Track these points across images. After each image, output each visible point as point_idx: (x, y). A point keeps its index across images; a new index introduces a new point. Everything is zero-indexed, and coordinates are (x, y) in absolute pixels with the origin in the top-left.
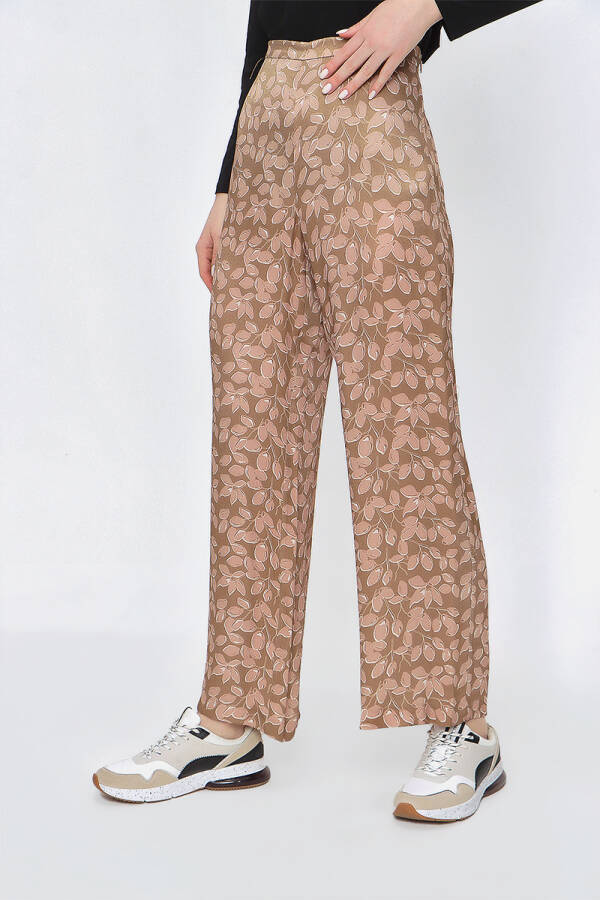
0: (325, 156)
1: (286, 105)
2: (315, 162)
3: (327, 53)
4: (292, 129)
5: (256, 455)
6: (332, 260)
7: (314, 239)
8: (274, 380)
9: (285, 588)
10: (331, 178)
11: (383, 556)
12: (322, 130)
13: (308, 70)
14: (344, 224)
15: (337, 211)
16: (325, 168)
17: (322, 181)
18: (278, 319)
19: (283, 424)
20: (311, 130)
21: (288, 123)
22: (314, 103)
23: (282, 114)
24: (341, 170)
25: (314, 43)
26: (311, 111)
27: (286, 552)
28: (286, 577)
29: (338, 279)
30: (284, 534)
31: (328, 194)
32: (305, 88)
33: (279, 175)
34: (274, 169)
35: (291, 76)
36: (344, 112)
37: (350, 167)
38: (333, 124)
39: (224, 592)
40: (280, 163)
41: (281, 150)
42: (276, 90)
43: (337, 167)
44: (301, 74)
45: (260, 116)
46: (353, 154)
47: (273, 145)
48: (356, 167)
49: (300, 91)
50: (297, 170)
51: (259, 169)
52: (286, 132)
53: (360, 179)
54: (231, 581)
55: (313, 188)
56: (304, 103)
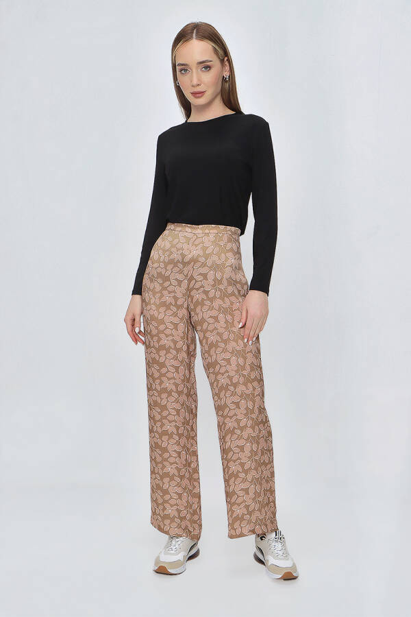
1: (186, 252)
3: (207, 231)
4: (189, 263)
5: (179, 410)
6: (211, 320)
7: (198, 311)
9: (194, 470)
10: (207, 286)
12: (204, 265)
13: (197, 238)
14: (216, 306)
15: (211, 300)
16: (204, 282)
17: (202, 286)
18: (185, 348)
19: (189, 395)
20: (198, 264)
21: (186, 260)
22: (201, 253)
23: (183, 256)
24: (212, 283)
25: (200, 226)
26: (199, 256)
27: (193, 453)
28: (194, 465)
29: (216, 329)
30: (192, 445)
31: (206, 293)
32: (196, 246)
33: (180, 282)
34: (176, 280)
35: (188, 239)
36: (215, 258)
37: (217, 282)
38: (209, 263)
39: (167, 475)
40: (180, 277)
41: (181, 272)
42: (179, 246)
43: (210, 281)
44: (194, 239)
45: (169, 256)
46: (219, 276)
47: (176, 269)
48: (220, 282)
49: (194, 247)
50: (190, 281)
51: (167, 279)
52: (185, 264)
53: (222, 287)
54: (170, 469)
55: (197, 289)
56: (195, 252)
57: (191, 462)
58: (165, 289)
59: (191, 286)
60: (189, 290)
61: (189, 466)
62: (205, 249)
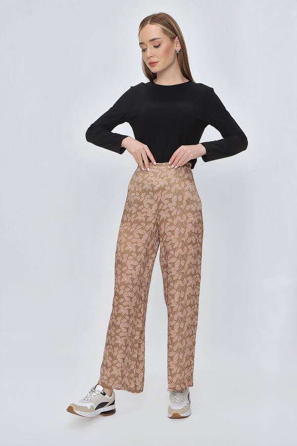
0: (170, 200)
1: (155, 183)
2: (166, 202)
5: (132, 298)
6: (169, 234)
7: (162, 226)
8: (140, 272)
9: (136, 341)
10: (172, 207)
11: (179, 332)
12: (169, 192)
13: (162, 172)
14: (175, 222)
15: (173, 218)
16: (170, 204)
17: (168, 208)
18: (144, 251)
19: (141, 286)
20: (165, 192)
21: (156, 188)
22: (166, 183)
23: (153, 186)
24: (176, 204)
26: (165, 186)
27: (138, 329)
28: (137, 338)
29: (171, 240)
30: (138, 323)
31: (170, 212)
32: (163, 178)
33: (151, 206)
34: (148, 204)
35: (155, 174)
36: (177, 186)
37: (179, 203)
38: (173, 190)
39: (117, 345)
40: (151, 202)
41: (152, 198)
42: (149, 179)
43: (174, 203)
44: (160, 173)
45: (142, 187)
46: (180, 199)
47: (148, 196)
48: (181, 203)
49: (161, 179)
50: (159, 204)
51: (141, 203)
52: (154, 192)
53: (182, 206)
54: (120, 341)
55: (164, 210)
56: (162, 183)
57: (135, 335)
58: (140, 211)
59: (160, 208)
60: (158, 211)
61: (133, 338)
62: (169, 180)
